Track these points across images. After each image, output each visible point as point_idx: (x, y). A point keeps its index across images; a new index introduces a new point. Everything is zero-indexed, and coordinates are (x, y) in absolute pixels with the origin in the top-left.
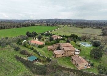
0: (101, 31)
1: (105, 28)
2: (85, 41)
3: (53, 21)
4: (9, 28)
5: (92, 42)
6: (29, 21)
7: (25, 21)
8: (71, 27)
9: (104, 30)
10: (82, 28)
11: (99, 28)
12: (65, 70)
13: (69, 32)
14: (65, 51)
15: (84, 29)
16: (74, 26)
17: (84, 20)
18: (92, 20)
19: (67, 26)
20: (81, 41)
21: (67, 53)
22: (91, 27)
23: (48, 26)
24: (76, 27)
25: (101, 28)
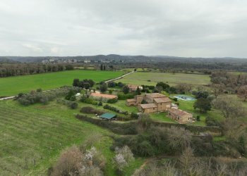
0: (210, 79)
1: (216, 73)
2: (184, 93)
3: (107, 60)
4: (21, 75)
5: (194, 93)
6: (51, 60)
7: (39, 59)
8: (150, 71)
9: (214, 75)
10: (174, 72)
11: (206, 73)
12: (162, 126)
13: (149, 81)
14: (157, 104)
15: (178, 75)
16: (155, 69)
17: (174, 58)
18: (191, 58)
19: (141, 69)
20: (176, 93)
21: (160, 106)
22: (190, 72)
23: (101, 69)
24: (162, 71)
25: (210, 73)
